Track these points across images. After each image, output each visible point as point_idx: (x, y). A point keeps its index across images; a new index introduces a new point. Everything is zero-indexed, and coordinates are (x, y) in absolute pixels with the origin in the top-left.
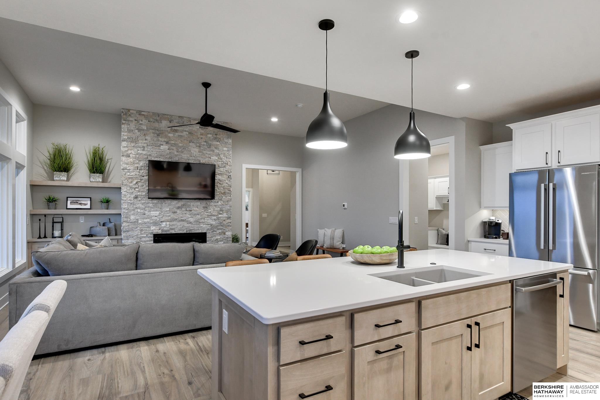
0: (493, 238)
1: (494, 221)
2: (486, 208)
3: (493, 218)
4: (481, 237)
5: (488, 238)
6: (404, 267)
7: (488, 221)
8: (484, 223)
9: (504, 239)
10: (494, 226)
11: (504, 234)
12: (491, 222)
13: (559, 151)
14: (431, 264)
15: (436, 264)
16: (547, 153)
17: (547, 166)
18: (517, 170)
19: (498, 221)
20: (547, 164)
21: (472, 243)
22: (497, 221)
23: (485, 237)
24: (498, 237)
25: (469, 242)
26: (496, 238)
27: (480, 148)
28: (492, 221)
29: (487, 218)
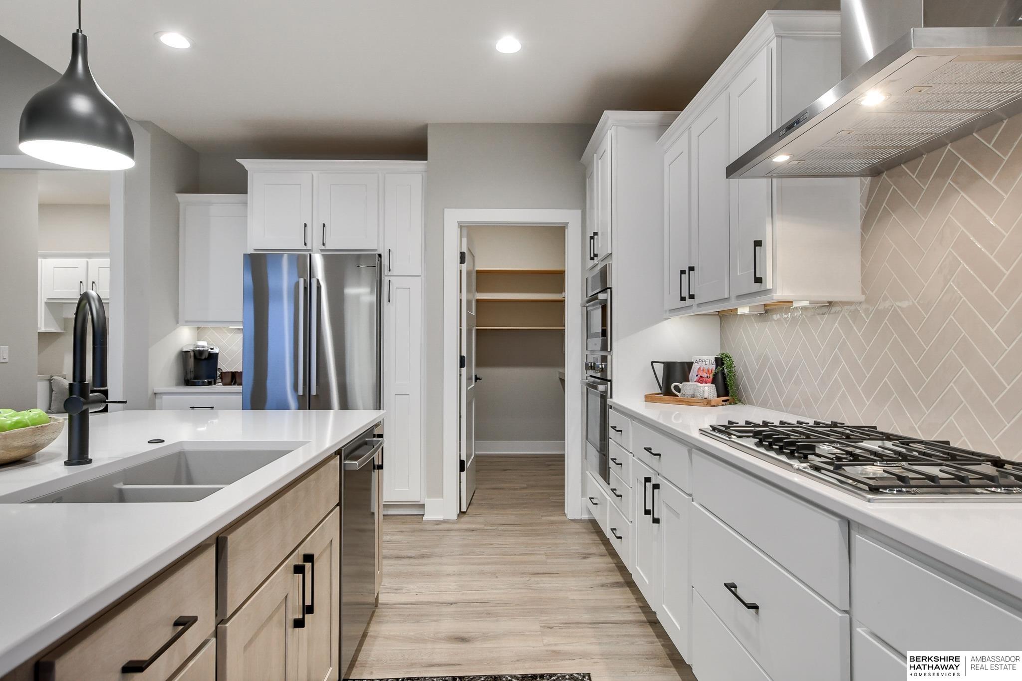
0: (204, 384)
1: (207, 349)
2: (188, 322)
3: (203, 344)
4: (178, 384)
5: (194, 384)
6: (90, 461)
7: (193, 351)
8: (184, 355)
9: (224, 384)
10: (205, 359)
11: (223, 375)
12: (201, 352)
13: (324, 225)
14: (149, 442)
15: (163, 441)
16: (305, 225)
17: (305, 248)
18: (255, 250)
19: (212, 349)
20: (305, 244)
21: (163, 397)
22: (210, 350)
23: (188, 383)
24: (213, 383)
25: (158, 396)
26: (210, 384)
27: (177, 197)
28: (202, 349)
29: (191, 344)
